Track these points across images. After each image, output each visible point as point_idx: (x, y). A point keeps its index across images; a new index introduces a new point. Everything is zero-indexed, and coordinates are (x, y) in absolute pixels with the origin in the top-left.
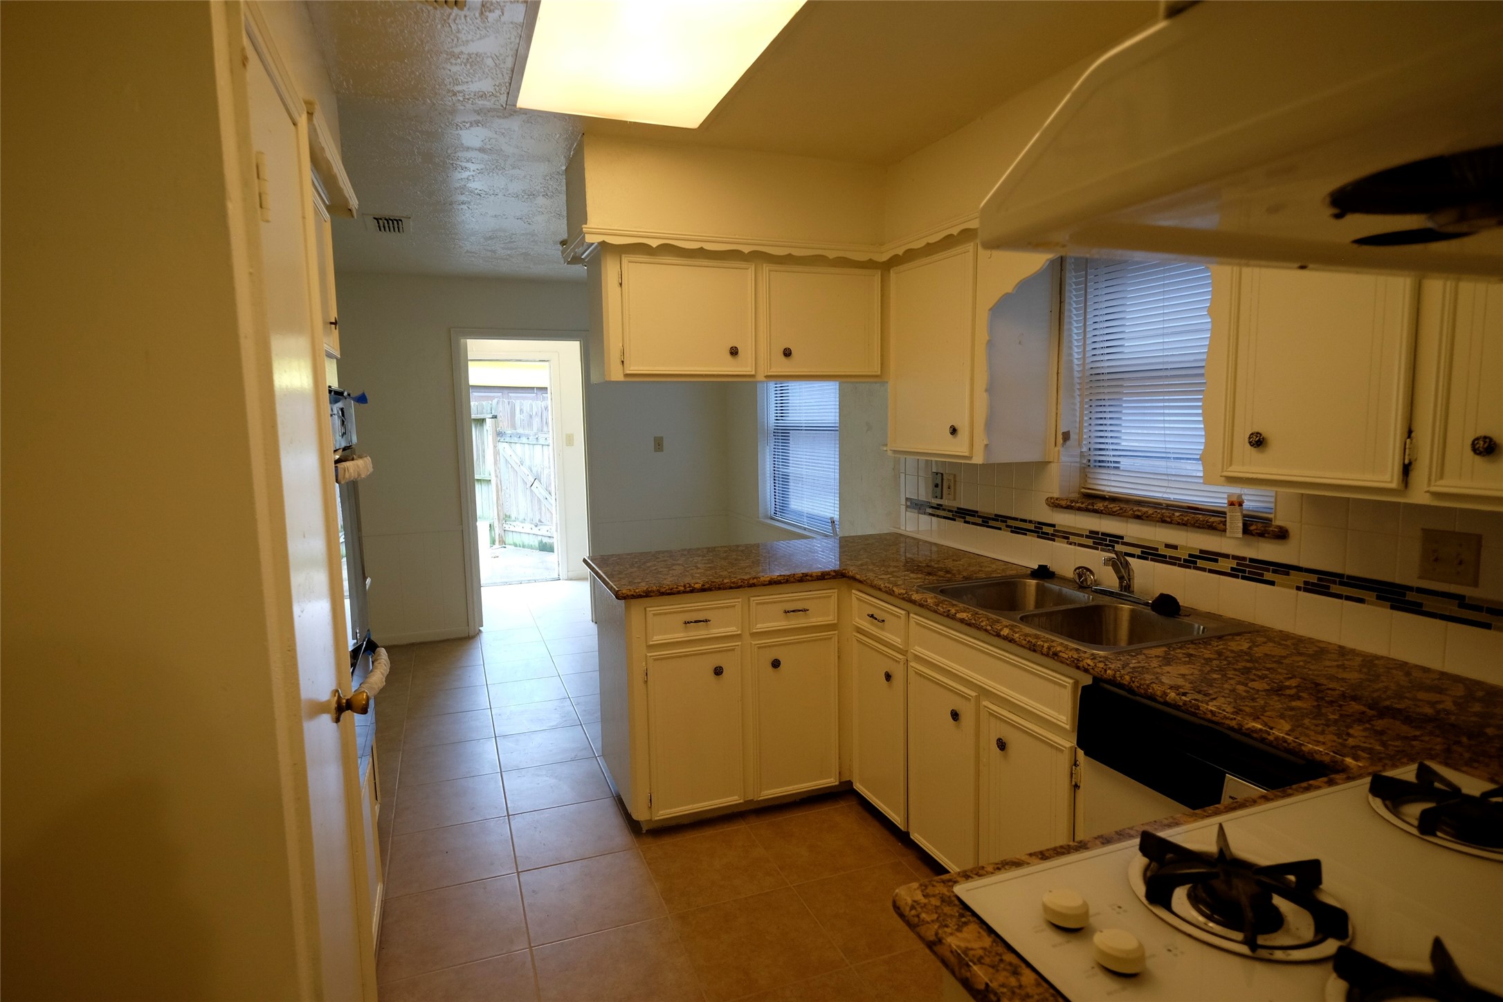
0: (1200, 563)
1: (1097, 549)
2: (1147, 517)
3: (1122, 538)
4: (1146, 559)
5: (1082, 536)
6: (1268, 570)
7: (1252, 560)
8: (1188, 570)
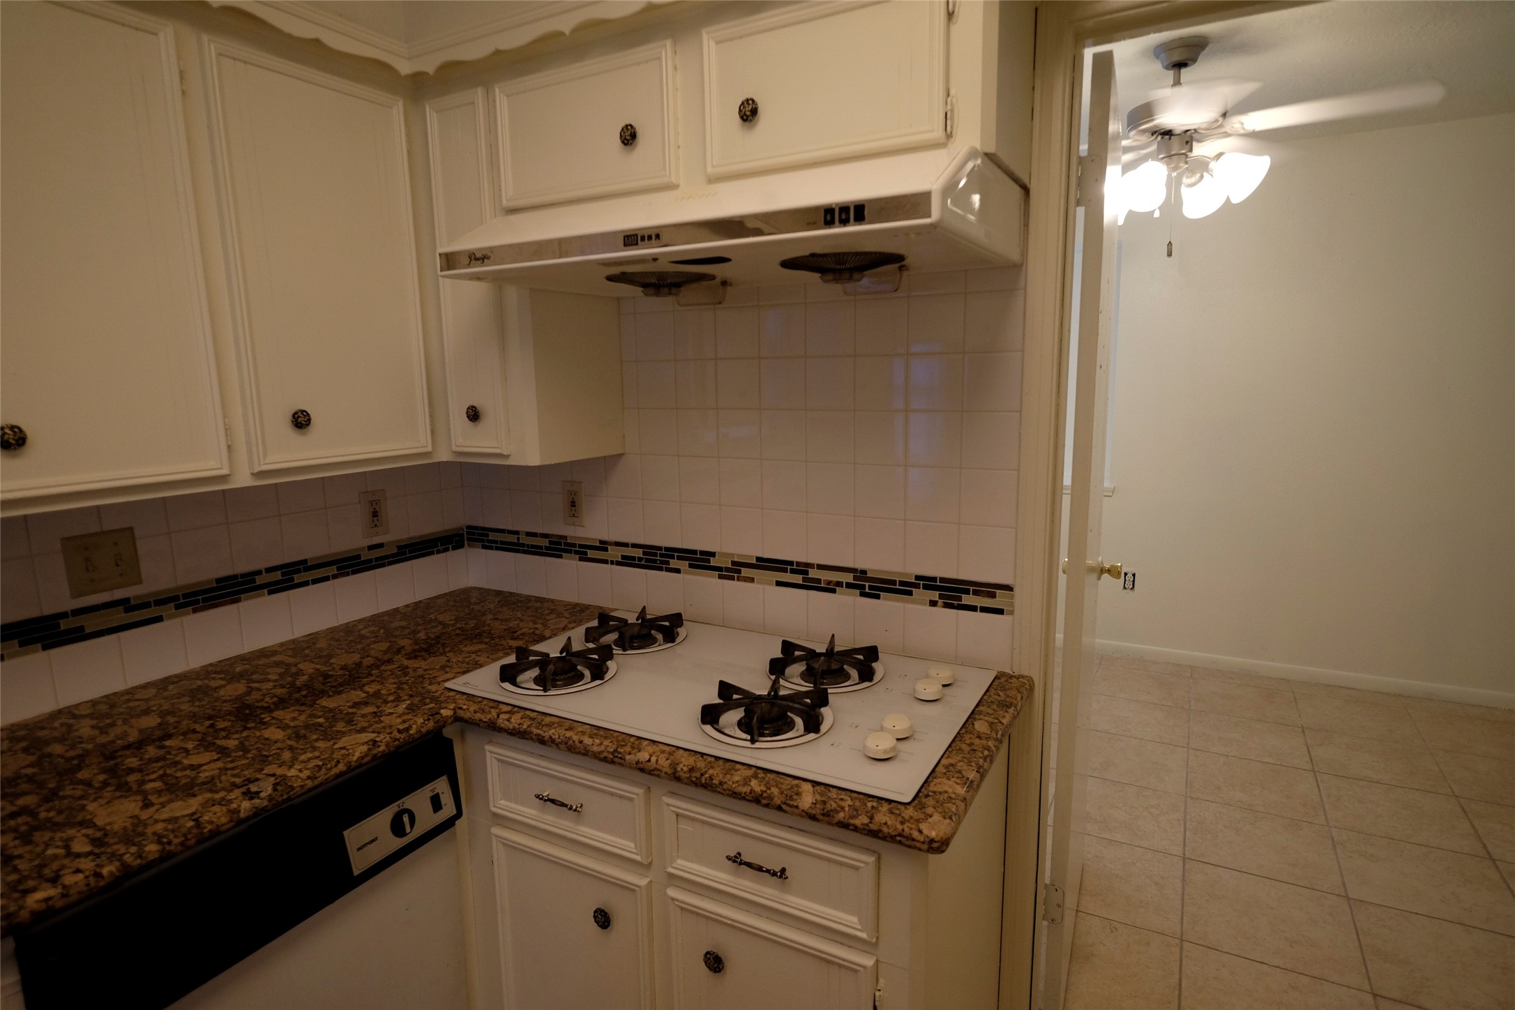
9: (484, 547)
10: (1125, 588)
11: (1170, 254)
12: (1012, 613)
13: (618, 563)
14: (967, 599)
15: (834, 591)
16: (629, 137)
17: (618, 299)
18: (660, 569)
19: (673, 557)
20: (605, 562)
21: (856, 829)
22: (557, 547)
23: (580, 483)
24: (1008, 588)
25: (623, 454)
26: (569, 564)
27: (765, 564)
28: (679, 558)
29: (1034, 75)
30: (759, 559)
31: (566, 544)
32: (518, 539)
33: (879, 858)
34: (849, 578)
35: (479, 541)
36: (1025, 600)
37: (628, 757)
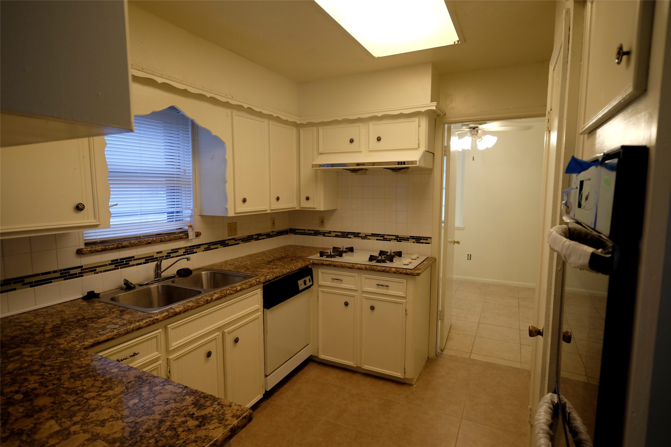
0: (172, 255)
1: (118, 269)
2: (154, 242)
3: (133, 257)
4: (148, 262)
5: (106, 265)
6: (194, 248)
7: (190, 247)
8: (168, 260)
9: (294, 234)
10: (468, 259)
11: (473, 160)
12: (431, 243)
13: (334, 237)
14: (421, 241)
15: (390, 241)
16: (352, 141)
17: (338, 172)
18: (346, 238)
19: (349, 234)
20: (330, 236)
21: (403, 273)
22: (316, 233)
23: (325, 216)
24: (430, 238)
25: (337, 209)
26: (320, 237)
27: (373, 235)
28: (351, 235)
29: (435, 131)
30: (372, 234)
31: (319, 232)
32: (305, 231)
33: (407, 280)
34: (394, 237)
35: (293, 232)
36: (434, 241)
37: (355, 266)
